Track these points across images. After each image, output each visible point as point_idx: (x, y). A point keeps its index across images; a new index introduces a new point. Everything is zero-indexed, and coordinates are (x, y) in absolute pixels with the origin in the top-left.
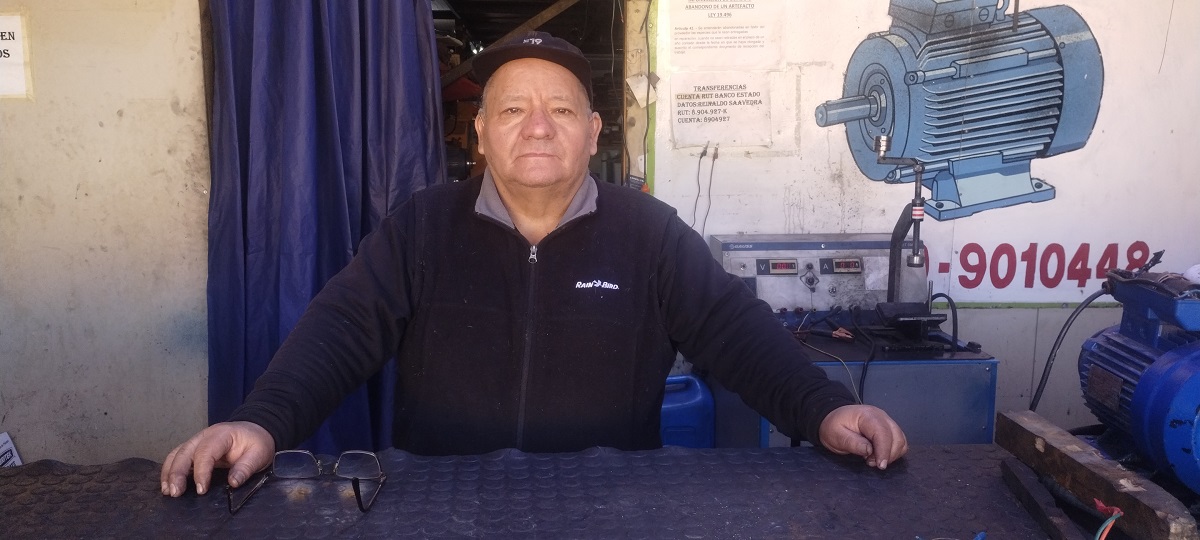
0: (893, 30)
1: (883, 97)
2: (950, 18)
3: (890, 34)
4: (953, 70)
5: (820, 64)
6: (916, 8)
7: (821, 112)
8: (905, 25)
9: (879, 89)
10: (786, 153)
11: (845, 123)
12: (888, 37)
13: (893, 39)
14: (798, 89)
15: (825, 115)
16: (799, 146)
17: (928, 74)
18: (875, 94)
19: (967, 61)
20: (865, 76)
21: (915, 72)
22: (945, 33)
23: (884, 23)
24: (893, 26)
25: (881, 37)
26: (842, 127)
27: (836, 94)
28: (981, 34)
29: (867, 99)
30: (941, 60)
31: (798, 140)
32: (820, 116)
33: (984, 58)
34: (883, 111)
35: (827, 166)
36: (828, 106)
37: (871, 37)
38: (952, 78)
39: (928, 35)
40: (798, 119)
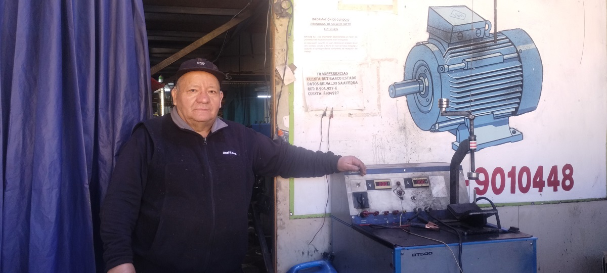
0: (430, 40)
1: (426, 80)
2: (461, 34)
3: (428, 43)
4: (463, 64)
5: (390, 60)
6: (442, 28)
7: (392, 89)
8: (436, 38)
9: (423, 75)
10: (373, 114)
11: (406, 95)
12: (427, 45)
13: (430, 46)
14: (378, 75)
15: (395, 91)
16: (380, 110)
17: (450, 67)
18: (422, 78)
19: (471, 60)
20: (416, 67)
21: (443, 66)
22: (458, 43)
23: (424, 37)
24: (429, 38)
25: (423, 44)
26: (404, 98)
27: (400, 78)
28: (478, 44)
29: (417, 81)
30: (457, 59)
31: (379, 106)
32: (392, 91)
33: (480, 58)
34: (427, 88)
35: (397, 122)
36: (396, 85)
37: (418, 44)
38: (463, 69)
39: (450, 44)
40: (379, 93)
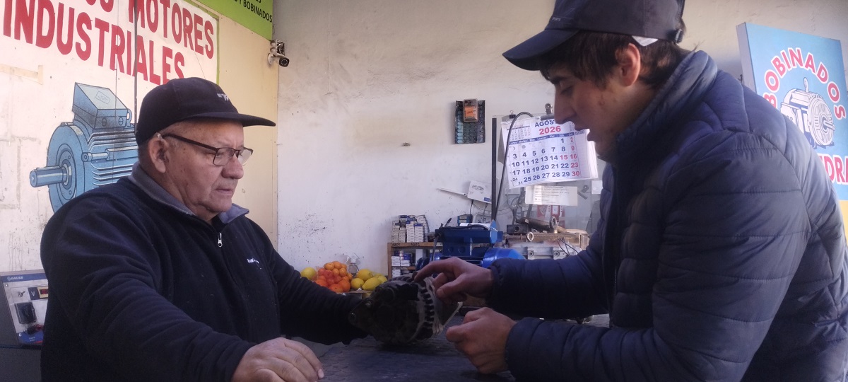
0: (75, 122)
1: (70, 168)
2: (104, 120)
3: (73, 125)
4: (106, 154)
5: (33, 139)
6: (87, 109)
7: (33, 176)
8: (81, 120)
9: (66, 162)
10: (11, 206)
11: (48, 184)
12: (72, 127)
13: (75, 128)
14: (19, 157)
15: (37, 178)
16: (19, 202)
17: (94, 155)
18: (65, 165)
19: (113, 150)
20: (60, 152)
21: (87, 153)
22: (101, 129)
23: (69, 117)
24: (74, 119)
25: (69, 126)
26: (45, 189)
27: (42, 163)
28: (120, 133)
29: (60, 168)
30: (100, 147)
31: (19, 196)
32: (33, 178)
33: (121, 149)
34: (70, 178)
35: (37, 217)
36: (37, 172)
37: (63, 125)
38: (105, 160)
39: (94, 129)
40: (19, 180)
